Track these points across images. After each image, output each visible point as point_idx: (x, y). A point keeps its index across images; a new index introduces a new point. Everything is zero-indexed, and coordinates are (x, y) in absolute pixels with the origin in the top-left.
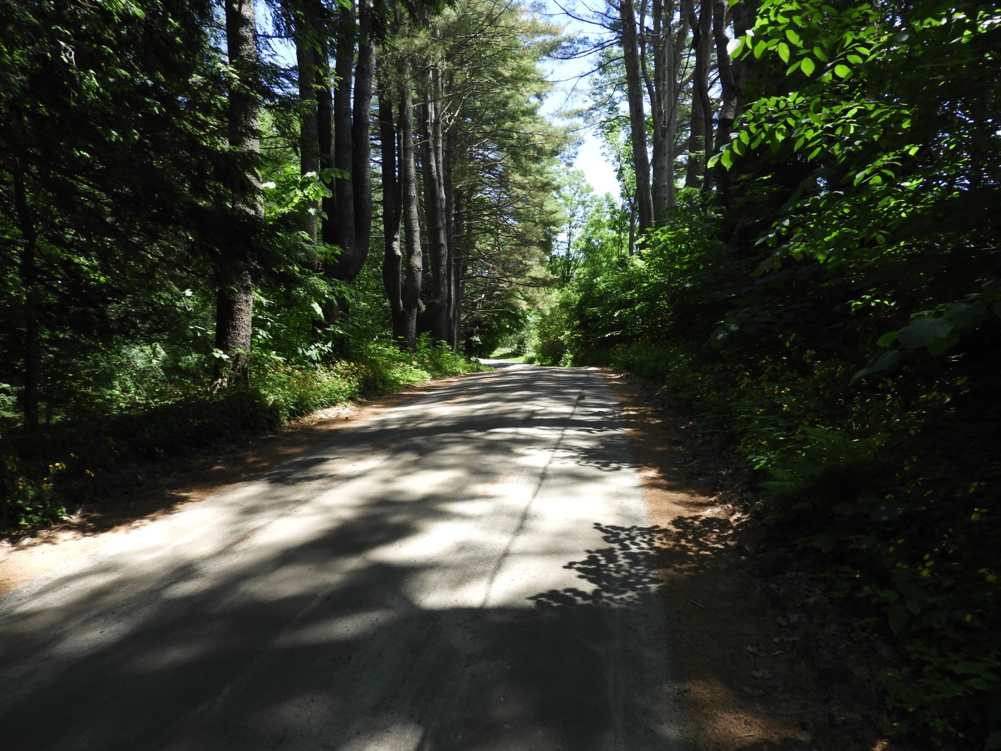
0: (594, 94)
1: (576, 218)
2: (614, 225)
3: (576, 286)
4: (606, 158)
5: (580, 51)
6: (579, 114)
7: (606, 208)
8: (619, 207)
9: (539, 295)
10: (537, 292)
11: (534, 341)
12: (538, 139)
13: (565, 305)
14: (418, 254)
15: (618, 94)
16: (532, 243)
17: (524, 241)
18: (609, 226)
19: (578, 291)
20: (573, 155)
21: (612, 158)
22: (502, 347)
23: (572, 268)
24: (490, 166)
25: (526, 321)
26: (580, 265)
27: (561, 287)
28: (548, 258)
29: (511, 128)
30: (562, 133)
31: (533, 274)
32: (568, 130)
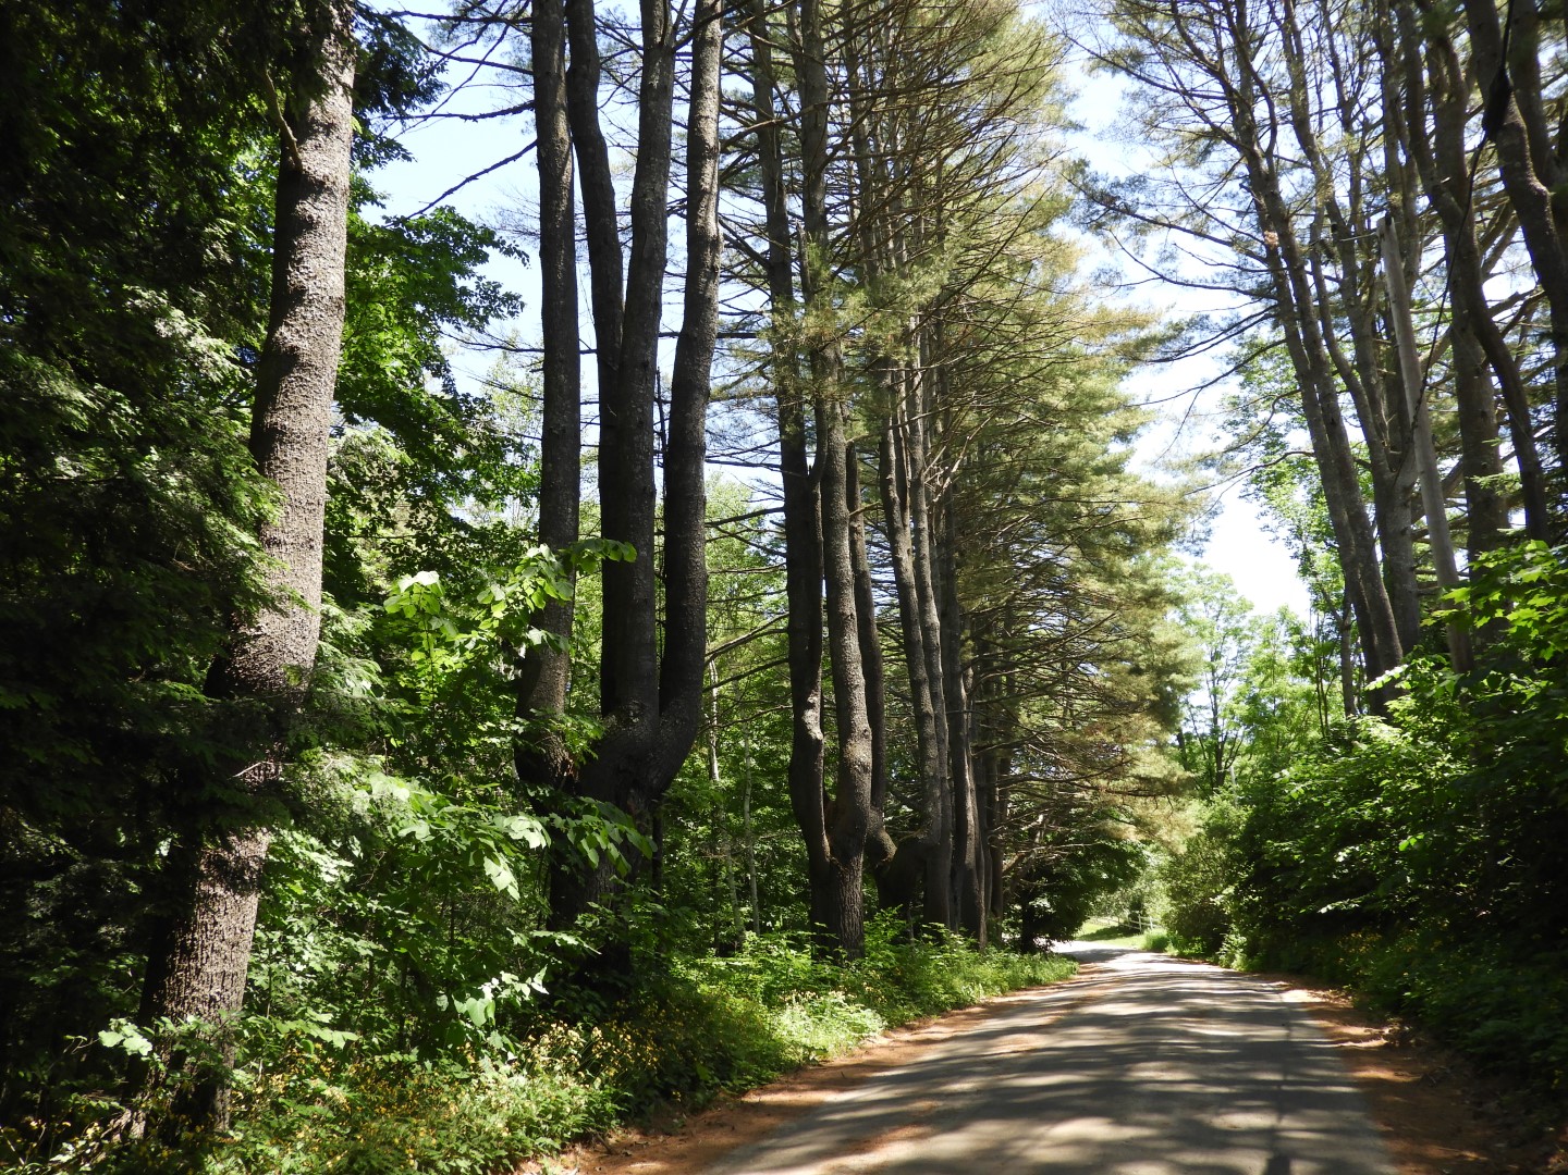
0: (1234, 423)
1: (1223, 660)
2: (1305, 667)
3: (1238, 792)
4: (1272, 536)
5: (1194, 342)
6: (1207, 461)
7: (1282, 634)
8: (1310, 632)
9: (1157, 812)
10: (1152, 806)
11: (1160, 907)
12: (1129, 510)
13: (1217, 831)
14: (864, 735)
15: (1281, 419)
16: (1134, 707)
17: (1114, 706)
18: (1295, 669)
19: (1242, 802)
20: (1202, 536)
21: (1284, 532)
22: (1099, 915)
23: (1225, 756)
24: (1042, 570)
25: (1143, 865)
26: (1242, 750)
27: (1205, 795)
28: (1172, 738)
29: (1072, 495)
30: (1176, 494)
31: (1141, 770)
32: (1187, 490)
